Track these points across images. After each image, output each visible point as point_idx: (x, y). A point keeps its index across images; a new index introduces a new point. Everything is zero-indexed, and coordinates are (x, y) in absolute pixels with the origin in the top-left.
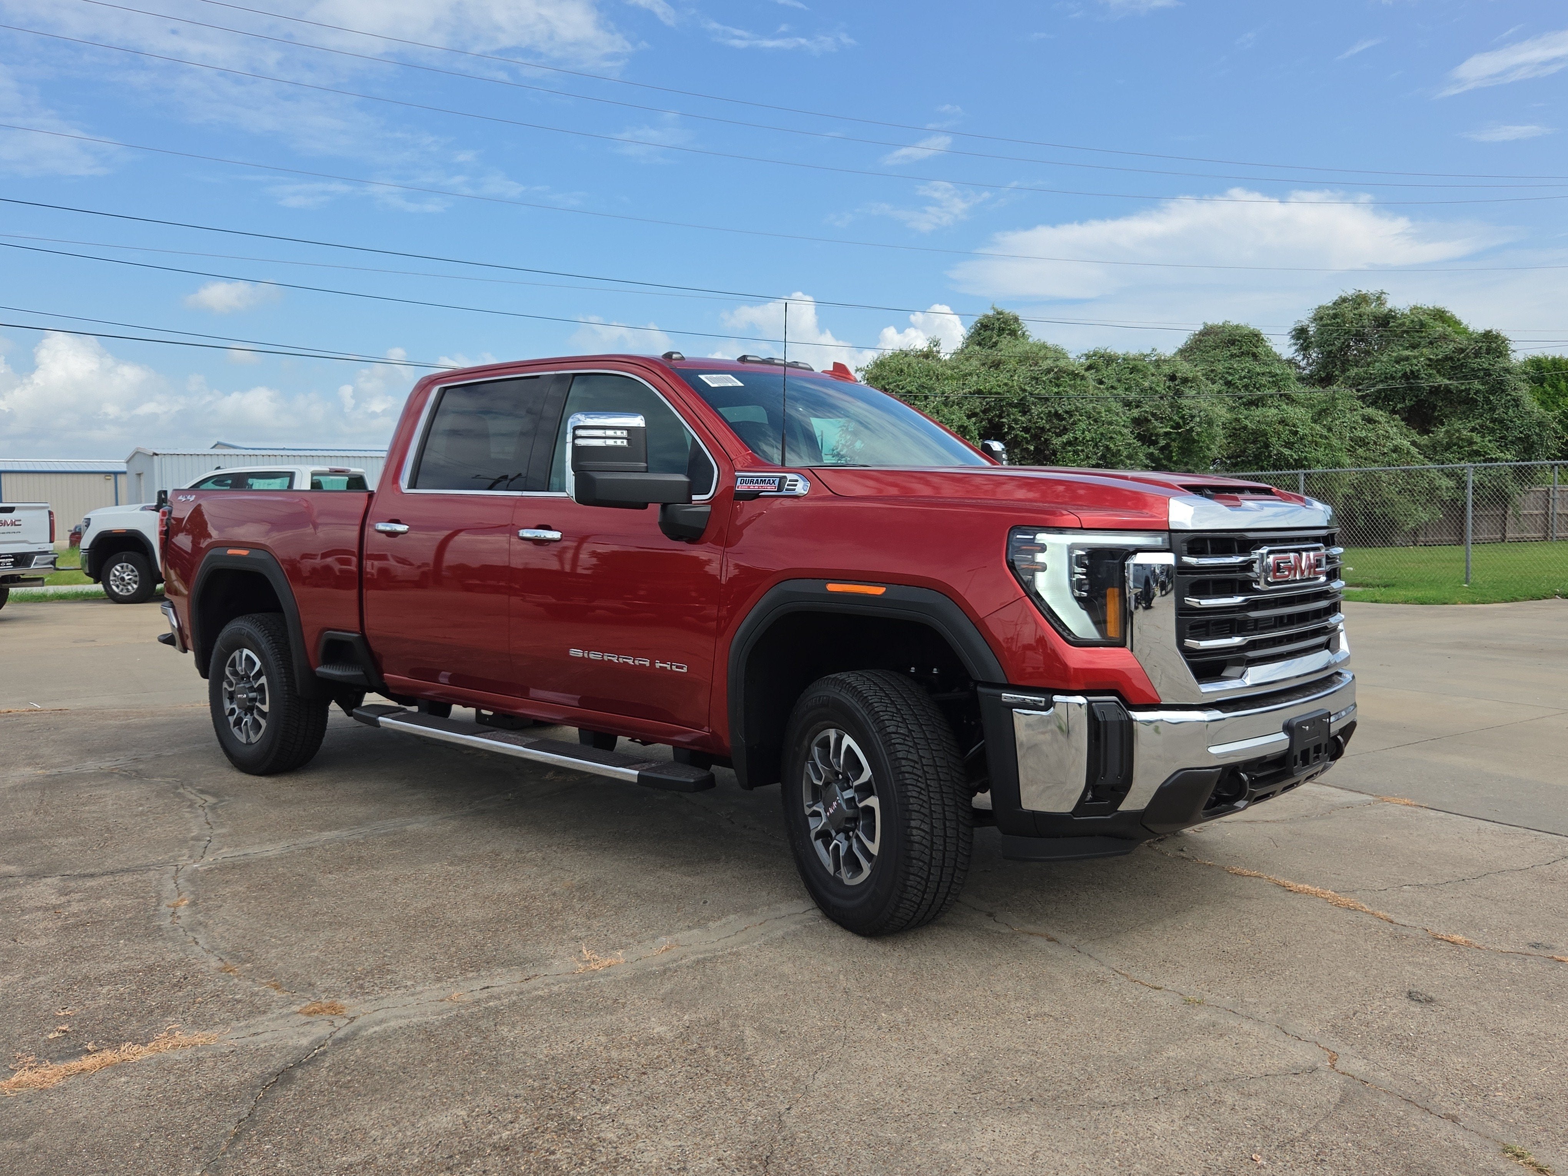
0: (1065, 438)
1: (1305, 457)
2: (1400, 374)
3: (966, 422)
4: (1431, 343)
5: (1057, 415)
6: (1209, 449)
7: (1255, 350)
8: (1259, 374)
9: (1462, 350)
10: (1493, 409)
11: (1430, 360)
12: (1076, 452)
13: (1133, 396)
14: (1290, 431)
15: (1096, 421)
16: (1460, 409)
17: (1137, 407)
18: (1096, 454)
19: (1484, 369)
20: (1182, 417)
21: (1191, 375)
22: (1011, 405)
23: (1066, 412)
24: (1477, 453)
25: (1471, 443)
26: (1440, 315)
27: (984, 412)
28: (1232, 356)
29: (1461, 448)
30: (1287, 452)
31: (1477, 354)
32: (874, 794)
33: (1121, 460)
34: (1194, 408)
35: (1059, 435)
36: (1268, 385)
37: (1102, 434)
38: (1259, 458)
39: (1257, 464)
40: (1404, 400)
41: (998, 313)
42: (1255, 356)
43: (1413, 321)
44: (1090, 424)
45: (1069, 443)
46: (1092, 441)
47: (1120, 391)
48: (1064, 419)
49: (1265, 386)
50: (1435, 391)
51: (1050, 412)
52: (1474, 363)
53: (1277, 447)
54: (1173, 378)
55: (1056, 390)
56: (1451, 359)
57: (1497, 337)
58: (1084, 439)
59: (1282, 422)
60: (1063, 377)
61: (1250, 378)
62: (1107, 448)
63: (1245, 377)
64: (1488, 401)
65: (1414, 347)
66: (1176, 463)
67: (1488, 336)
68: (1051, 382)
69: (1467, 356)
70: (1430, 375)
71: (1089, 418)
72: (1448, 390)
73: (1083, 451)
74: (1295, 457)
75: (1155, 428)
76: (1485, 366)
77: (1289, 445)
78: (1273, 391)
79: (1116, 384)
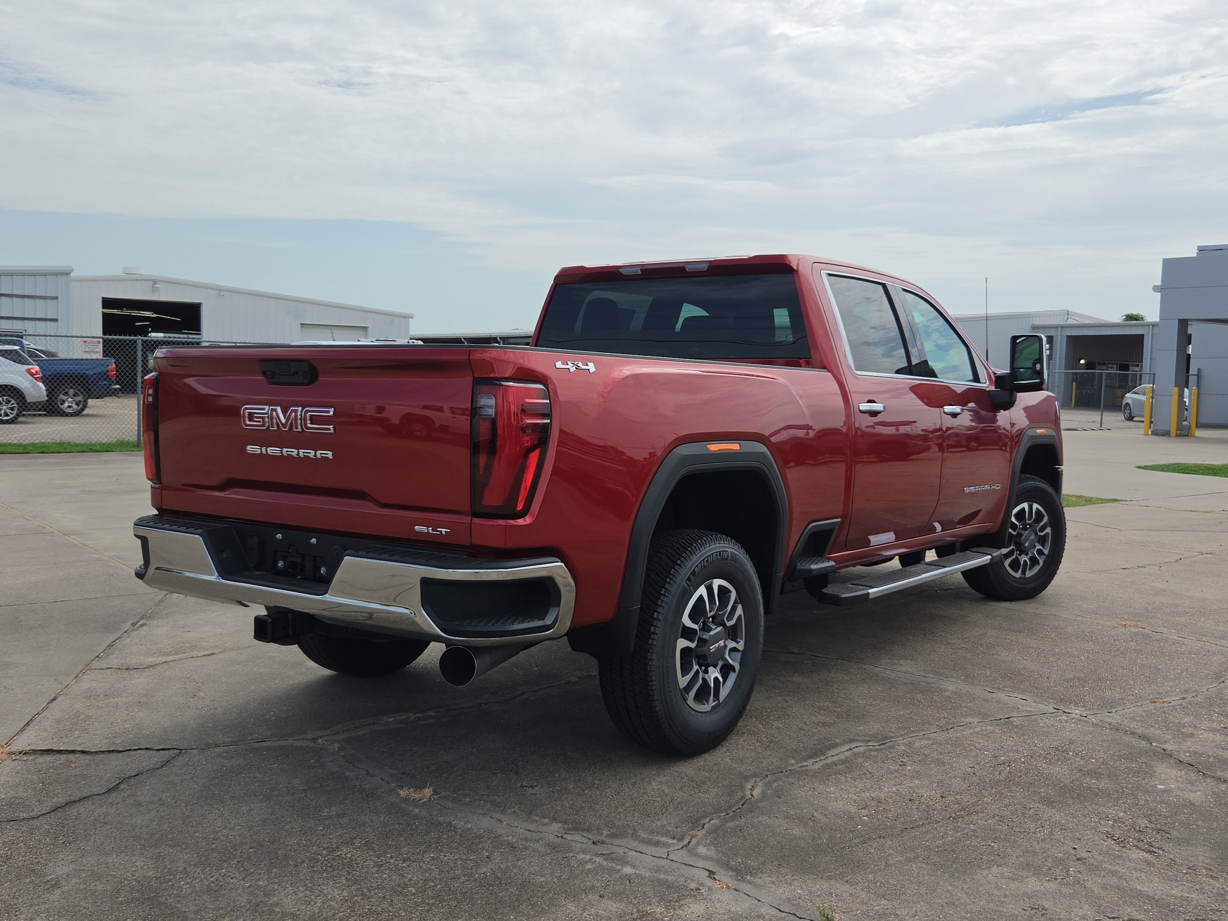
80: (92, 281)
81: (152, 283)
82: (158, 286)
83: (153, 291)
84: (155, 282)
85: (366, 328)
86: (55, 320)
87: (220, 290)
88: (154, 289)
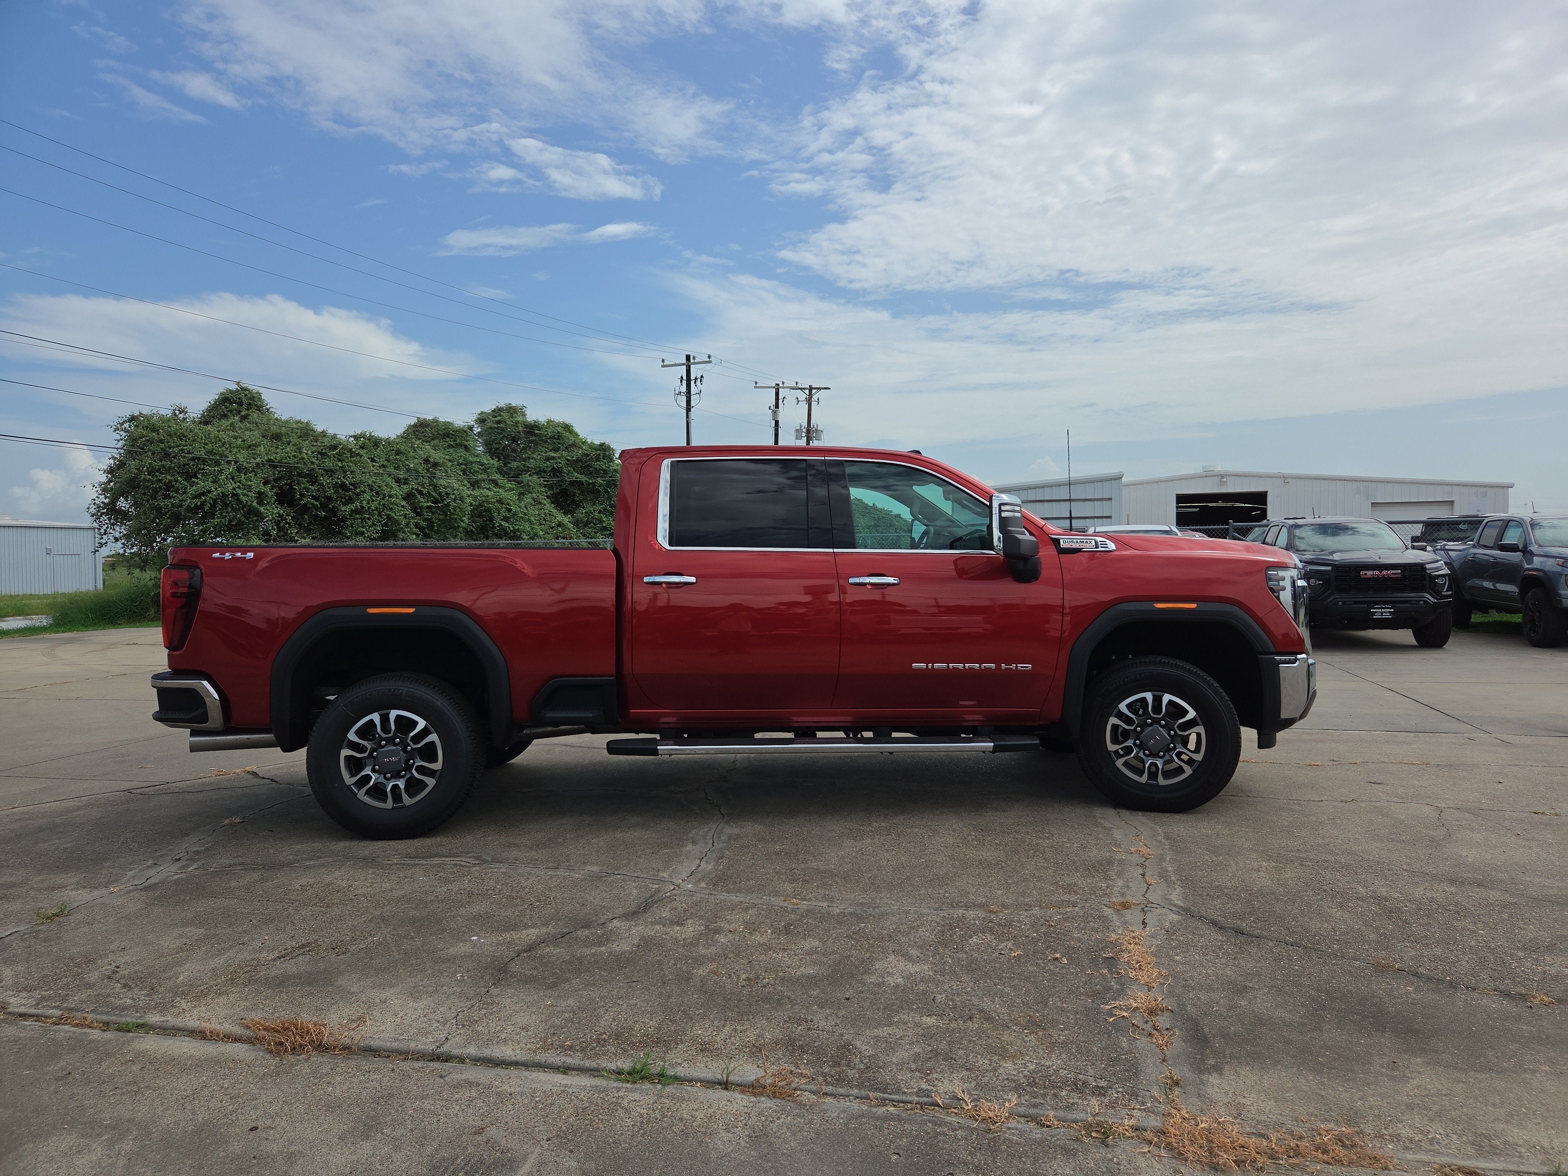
0: (352, 507)
1: (518, 529)
2: (550, 469)
3: (262, 488)
4: (567, 448)
5: (343, 486)
6: (462, 521)
7: (466, 443)
8: (472, 462)
9: (588, 455)
10: (610, 498)
11: (568, 460)
12: (363, 519)
13: (402, 475)
14: (506, 508)
15: (377, 493)
16: (589, 497)
17: (405, 484)
18: (380, 522)
19: (603, 470)
20: (440, 494)
21: (441, 461)
22: (300, 475)
23: (351, 484)
24: (605, 529)
25: (601, 521)
26: (567, 428)
27: (276, 480)
28: (450, 446)
29: (595, 525)
30: (504, 524)
31: (598, 459)
32: (1198, 725)
33: (402, 528)
34: (448, 487)
35: (345, 504)
36: (480, 471)
37: (384, 505)
38: (484, 529)
39: (483, 533)
40: (553, 488)
41: (242, 389)
42: (466, 448)
43: (553, 432)
44: (373, 495)
45: (356, 511)
46: (377, 510)
47: (391, 470)
48: (349, 490)
49: (478, 472)
50: (572, 483)
51: (337, 483)
52: (597, 465)
53: (498, 521)
54: (427, 461)
55: (340, 464)
56: (581, 460)
57: (609, 447)
58: (369, 508)
59: (500, 501)
60: (345, 454)
61: (465, 465)
62: (389, 517)
63: (461, 464)
64: (607, 492)
65: (556, 450)
66: (437, 532)
67: (602, 444)
68: (335, 457)
69: (591, 459)
70: (569, 471)
71: (372, 490)
72: (581, 483)
73: (369, 519)
74: (512, 529)
75: (419, 501)
76: (604, 467)
77: (506, 519)
78: (484, 476)
79: (385, 463)
80: (1168, 481)
81: (1220, 477)
82: (1225, 480)
83: (1221, 485)
84: (1222, 477)
85: (1452, 502)
86: (1110, 517)
87: (1285, 478)
88: (1222, 483)
